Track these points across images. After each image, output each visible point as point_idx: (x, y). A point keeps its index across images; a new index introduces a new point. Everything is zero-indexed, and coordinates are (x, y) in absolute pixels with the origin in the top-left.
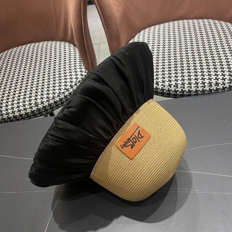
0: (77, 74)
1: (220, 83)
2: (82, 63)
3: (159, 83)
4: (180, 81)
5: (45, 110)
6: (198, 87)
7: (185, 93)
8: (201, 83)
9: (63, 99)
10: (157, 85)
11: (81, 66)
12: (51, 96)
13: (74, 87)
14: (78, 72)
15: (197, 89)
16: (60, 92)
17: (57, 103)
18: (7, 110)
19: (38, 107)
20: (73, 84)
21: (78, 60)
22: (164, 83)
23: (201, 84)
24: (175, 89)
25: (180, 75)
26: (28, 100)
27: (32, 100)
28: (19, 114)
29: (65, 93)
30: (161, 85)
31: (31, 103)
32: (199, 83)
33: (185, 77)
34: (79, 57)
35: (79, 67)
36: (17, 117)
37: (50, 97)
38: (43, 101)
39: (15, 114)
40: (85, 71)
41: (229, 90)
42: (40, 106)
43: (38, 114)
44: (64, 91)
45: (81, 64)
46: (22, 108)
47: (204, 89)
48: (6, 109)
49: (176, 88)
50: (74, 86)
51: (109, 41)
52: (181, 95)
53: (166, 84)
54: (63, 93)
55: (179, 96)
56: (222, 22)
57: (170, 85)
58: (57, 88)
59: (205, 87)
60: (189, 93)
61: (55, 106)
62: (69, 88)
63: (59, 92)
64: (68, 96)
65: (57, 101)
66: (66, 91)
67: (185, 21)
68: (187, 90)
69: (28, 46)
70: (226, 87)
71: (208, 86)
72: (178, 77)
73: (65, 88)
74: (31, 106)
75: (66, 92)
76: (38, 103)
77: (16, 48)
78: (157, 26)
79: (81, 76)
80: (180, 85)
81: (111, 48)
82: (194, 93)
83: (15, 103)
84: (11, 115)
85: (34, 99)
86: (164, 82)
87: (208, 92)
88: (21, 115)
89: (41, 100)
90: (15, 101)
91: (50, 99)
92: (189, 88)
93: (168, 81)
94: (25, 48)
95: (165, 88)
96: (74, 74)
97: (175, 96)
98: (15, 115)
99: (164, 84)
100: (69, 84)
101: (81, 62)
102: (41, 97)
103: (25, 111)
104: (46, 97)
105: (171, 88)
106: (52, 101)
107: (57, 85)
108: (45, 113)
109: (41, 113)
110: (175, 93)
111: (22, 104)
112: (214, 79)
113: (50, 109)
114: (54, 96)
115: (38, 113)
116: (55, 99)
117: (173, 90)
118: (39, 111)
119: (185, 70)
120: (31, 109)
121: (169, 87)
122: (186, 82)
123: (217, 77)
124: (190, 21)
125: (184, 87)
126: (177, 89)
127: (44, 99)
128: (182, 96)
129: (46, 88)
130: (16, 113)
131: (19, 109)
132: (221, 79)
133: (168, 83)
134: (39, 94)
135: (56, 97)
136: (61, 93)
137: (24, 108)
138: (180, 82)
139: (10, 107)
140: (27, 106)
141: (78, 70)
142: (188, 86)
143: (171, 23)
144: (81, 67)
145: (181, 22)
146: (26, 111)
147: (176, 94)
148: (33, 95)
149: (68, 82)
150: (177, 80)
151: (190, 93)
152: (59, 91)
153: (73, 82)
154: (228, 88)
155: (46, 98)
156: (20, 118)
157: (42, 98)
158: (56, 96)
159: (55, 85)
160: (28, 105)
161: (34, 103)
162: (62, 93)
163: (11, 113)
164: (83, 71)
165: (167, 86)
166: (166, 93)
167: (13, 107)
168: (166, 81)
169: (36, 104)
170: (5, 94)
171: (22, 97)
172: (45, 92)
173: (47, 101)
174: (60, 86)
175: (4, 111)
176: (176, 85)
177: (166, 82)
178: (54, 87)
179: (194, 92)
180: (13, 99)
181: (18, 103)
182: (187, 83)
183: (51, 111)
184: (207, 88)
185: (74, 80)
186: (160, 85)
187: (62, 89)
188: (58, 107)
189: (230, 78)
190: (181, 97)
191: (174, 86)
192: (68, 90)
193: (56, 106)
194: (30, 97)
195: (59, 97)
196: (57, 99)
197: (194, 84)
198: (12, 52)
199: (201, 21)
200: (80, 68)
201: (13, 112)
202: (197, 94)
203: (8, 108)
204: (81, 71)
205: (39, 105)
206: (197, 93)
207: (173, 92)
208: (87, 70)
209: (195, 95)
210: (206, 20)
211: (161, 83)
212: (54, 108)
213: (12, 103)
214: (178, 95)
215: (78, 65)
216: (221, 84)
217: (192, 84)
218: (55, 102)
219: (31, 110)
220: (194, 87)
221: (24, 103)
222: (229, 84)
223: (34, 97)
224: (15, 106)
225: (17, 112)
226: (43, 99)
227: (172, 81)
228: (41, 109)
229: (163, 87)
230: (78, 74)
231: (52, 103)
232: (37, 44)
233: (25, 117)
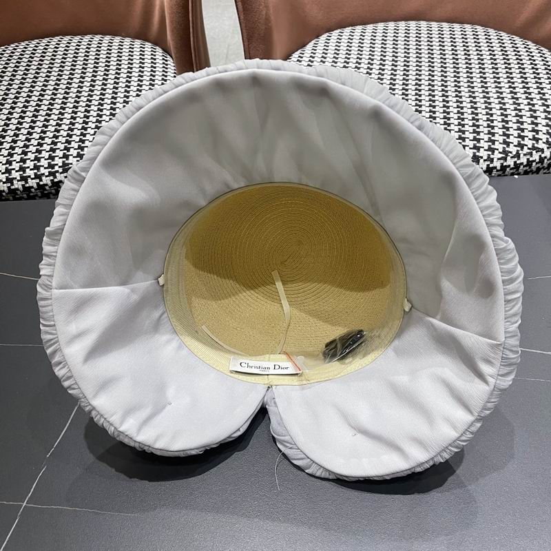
1: (482, 157)
26: (47, 157)
27: (56, 158)
28: (23, 185)
31: (53, 163)
36: (18, 192)
39: (12, 184)
41: (499, 175)
46: (32, 172)
56: (503, 34)
67: (423, 24)
69: (55, 40)
70: (495, 168)
74: (53, 170)
76: (70, 166)
77: (27, 42)
78: (359, 29)
83: (15, 160)
84: (3, 187)
85: (62, 156)
88: (27, 189)
90: (15, 155)
94: (48, 44)
98: (13, 187)
102: (78, 153)
103: (38, 181)
111: (32, 163)
112: (470, 148)
120: (52, 178)
123: (478, 145)
124: (435, 25)
130: (15, 182)
131: (25, 175)
132: (487, 148)
134: (75, 145)
137: (35, 174)
140: (42, 170)
143: (391, 25)
145: (413, 24)
146: (41, 180)
148: (61, 146)
154: (497, 171)
156: (25, 196)
161: (61, 164)
163: (4, 183)
167: (10, 167)
169: (66, 168)
171: (32, 149)
180: (10, 151)
181: (23, 161)
189: (504, 148)
194: (53, 150)
198: (15, 49)
199: (457, 27)
201: (9, 180)
210: (468, 27)
213: (8, 160)
216: (485, 160)
219: (52, 181)
221: (36, 162)
222: (502, 161)
223: (62, 152)
224: (16, 166)
232: (77, 38)
233: (37, 195)
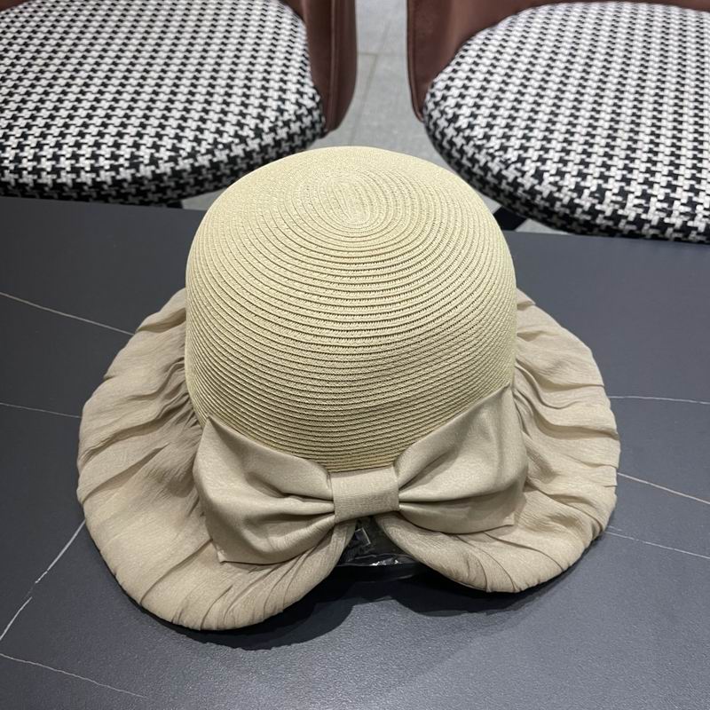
0: (284, 96)
2: (308, 69)
3: (546, 175)
4: (617, 181)
5: (157, 186)
6: (671, 212)
7: (622, 224)
8: (684, 201)
9: (222, 166)
10: (536, 182)
11: (303, 77)
12: (187, 146)
13: (264, 136)
14: (288, 93)
15: (667, 220)
16: (219, 140)
17: (200, 174)
18: (37, 158)
19: (138, 171)
20: (266, 126)
21: (299, 59)
22: (561, 179)
23: (682, 204)
24: (593, 205)
25: (621, 164)
26: (110, 144)
27: (123, 147)
28: (73, 180)
29: (233, 147)
30: (550, 183)
31: (118, 152)
32: (679, 200)
33: (635, 172)
34: (305, 50)
35: (295, 79)
36: (66, 189)
37: (184, 149)
38: (157, 155)
39: (59, 177)
40: (311, 95)
42: (145, 171)
43: (134, 196)
44: (230, 139)
45: (305, 71)
46: (88, 162)
47: (690, 224)
48: (35, 154)
49: (596, 201)
50: (267, 134)
51: (412, 9)
52: (608, 227)
53: (565, 183)
54: (228, 146)
55: (601, 231)
57: (579, 190)
58: (211, 126)
59: (693, 216)
60: (633, 227)
61: (192, 181)
62: (248, 136)
63: (215, 139)
64: (239, 161)
65: (203, 167)
66: (237, 141)
68: (632, 216)
71: (705, 217)
72: (613, 169)
73: (236, 132)
74: (116, 163)
75: (237, 144)
76: (141, 159)
79: (296, 107)
80: (614, 194)
81: (414, 36)
82: (652, 232)
83: (67, 144)
84: (47, 179)
85: (130, 144)
86: (561, 174)
87: (699, 238)
88: (78, 186)
89: (153, 151)
90: (68, 136)
91: (180, 156)
92: (640, 211)
93: (575, 173)
95: (561, 196)
96: (276, 95)
97: (585, 229)
98: (59, 181)
99: (561, 183)
100: (251, 122)
101: (306, 65)
102: (154, 143)
103: (94, 175)
104: (169, 147)
105: (580, 197)
106: (184, 164)
107: (213, 116)
108: (155, 198)
109: (144, 194)
110: (588, 218)
111: (90, 150)
113: (173, 190)
114: (197, 148)
115: (133, 191)
116: (196, 160)
117: (587, 205)
118: (137, 186)
119: (639, 152)
120: (113, 173)
121: (575, 195)
122: (636, 189)
124: (691, 13)
125: (625, 204)
126: (598, 207)
127: (162, 149)
128: (611, 232)
129: (177, 119)
130: (63, 173)
131: (77, 165)
133: (574, 180)
134: (151, 131)
135: (203, 155)
136: (220, 146)
137: (92, 166)
138: (614, 186)
139: (48, 152)
140: (102, 162)
141: (292, 87)
142: (637, 201)
143: (627, 6)
144: (302, 81)
145: (659, 8)
146: (98, 175)
147: (592, 222)
148: (131, 130)
149: (250, 114)
150: (605, 178)
151: (640, 228)
152: (217, 136)
153: (267, 121)
155: (168, 150)
156: (74, 195)
157: (156, 147)
158: (203, 151)
159: (206, 117)
160: (106, 159)
161: (128, 156)
162: (224, 144)
163: (48, 173)
164: (306, 94)
165: (570, 190)
166: (561, 215)
167: (59, 153)
168: (569, 172)
169: (134, 162)
170: (43, 111)
171: (93, 130)
172: (171, 132)
173: (171, 159)
174: (222, 122)
175: (29, 161)
176: (600, 194)
177: (567, 176)
178: (203, 120)
179: (652, 227)
180: (63, 129)
181: (78, 145)
182: (639, 194)
183: (175, 196)
184: (701, 221)
185: (271, 114)
186: (545, 183)
187: (227, 132)
188: (202, 190)
190: (606, 234)
191: (592, 194)
192: (243, 140)
193: (195, 185)
194: (120, 135)
195: (209, 157)
196: (203, 160)
197: (659, 201)
200: (299, 82)
201: (56, 171)
202: (661, 236)
203: (43, 153)
204: (301, 94)
205: (142, 167)
206: (663, 232)
207: (584, 212)
208: (318, 93)
209: (654, 237)
211: (551, 175)
212: (188, 189)
213: (57, 142)
214: (598, 226)
215: (296, 72)
217: (653, 199)
218: (196, 170)
219: (113, 178)
220: (658, 210)
221: (95, 149)
223: (132, 139)
224: (67, 151)
225: (68, 172)
226: (158, 151)
227: (589, 177)
228: (146, 182)
229: (555, 189)
230: (289, 100)
231: (184, 170)
233: (90, 196)
